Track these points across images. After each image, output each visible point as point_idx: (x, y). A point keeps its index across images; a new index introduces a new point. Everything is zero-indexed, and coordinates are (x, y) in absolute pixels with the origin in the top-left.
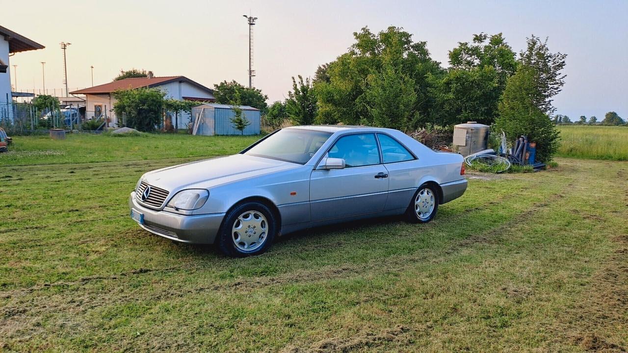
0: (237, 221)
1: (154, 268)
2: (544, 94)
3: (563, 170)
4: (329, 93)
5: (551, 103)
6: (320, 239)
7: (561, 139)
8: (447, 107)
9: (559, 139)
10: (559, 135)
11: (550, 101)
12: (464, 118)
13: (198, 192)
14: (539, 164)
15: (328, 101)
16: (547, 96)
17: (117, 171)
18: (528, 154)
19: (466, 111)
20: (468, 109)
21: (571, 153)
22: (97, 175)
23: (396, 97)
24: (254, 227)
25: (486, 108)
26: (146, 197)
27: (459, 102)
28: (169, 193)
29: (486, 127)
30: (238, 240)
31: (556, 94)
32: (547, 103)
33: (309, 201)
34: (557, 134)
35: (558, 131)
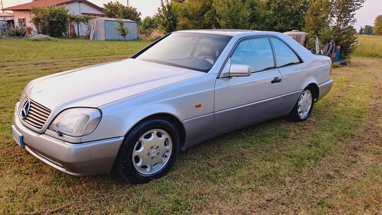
0: (137, 143)
2: (350, 9)
3: (356, 66)
4: (185, 10)
5: (354, 15)
7: (357, 43)
8: (267, 20)
10: (356, 40)
11: (353, 14)
12: (279, 29)
13: (88, 112)
14: (343, 61)
15: (185, 16)
16: (351, 11)
17: (26, 69)
18: (335, 54)
19: (280, 23)
20: (282, 21)
21: (362, 54)
22: (8, 73)
23: (238, 12)
24: (158, 147)
25: (294, 21)
26: (26, 114)
27: (276, 17)
28: (51, 112)
29: (306, 34)
30: (140, 164)
31: (358, 9)
32: (351, 16)
33: (213, 112)
34: (354, 39)
35: (355, 37)
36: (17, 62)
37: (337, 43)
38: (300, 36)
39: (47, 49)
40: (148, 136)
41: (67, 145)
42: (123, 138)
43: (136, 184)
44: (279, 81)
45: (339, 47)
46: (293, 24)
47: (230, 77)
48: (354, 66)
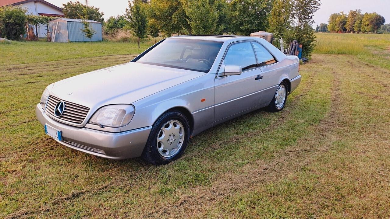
2: (308, 11)
3: (316, 62)
5: (313, 17)
7: (316, 42)
8: (234, 21)
9: (315, 41)
10: (315, 39)
11: (312, 16)
12: (245, 29)
13: (123, 107)
14: (304, 59)
16: (310, 13)
18: (298, 52)
19: (246, 23)
20: (247, 22)
21: (320, 52)
24: (174, 135)
25: (258, 21)
26: (61, 113)
27: (241, 17)
28: (89, 110)
29: (272, 35)
30: (161, 149)
31: (316, 11)
32: (309, 18)
33: (214, 105)
34: (314, 39)
35: (315, 36)
37: (299, 42)
38: (267, 36)
40: (167, 126)
41: (109, 135)
42: (151, 127)
43: (159, 165)
44: (261, 78)
45: (301, 46)
46: (258, 24)
47: (225, 76)
48: (315, 62)
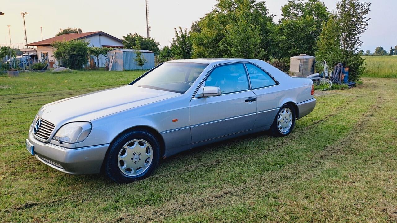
0: (122, 150)
1: (41, 201)
2: (354, 32)
3: (367, 86)
4: (200, 39)
5: (360, 38)
6: (200, 156)
7: (366, 65)
8: (281, 45)
9: (365, 64)
10: (364, 61)
11: (359, 37)
12: (293, 53)
13: (81, 125)
14: (351, 83)
15: (200, 44)
16: (356, 34)
17: (45, 99)
18: (343, 76)
19: (294, 47)
22: (28, 103)
23: (248, 39)
24: (140, 154)
25: (308, 45)
26: (37, 130)
27: (289, 42)
28: (54, 126)
29: (313, 58)
30: (125, 167)
31: (363, 32)
32: (356, 39)
33: (190, 126)
34: (363, 61)
35: (363, 59)
36: (37, 94)
37: (344, 65)
38: (307, 60)
39: (66, 81)
40: (131, 145)
41: (66, 150)
42: (108, 145)
44: (253, 100)
45: (347, 69)
46: (308, 47)
47: (205, 97)
48: (364, 87)
